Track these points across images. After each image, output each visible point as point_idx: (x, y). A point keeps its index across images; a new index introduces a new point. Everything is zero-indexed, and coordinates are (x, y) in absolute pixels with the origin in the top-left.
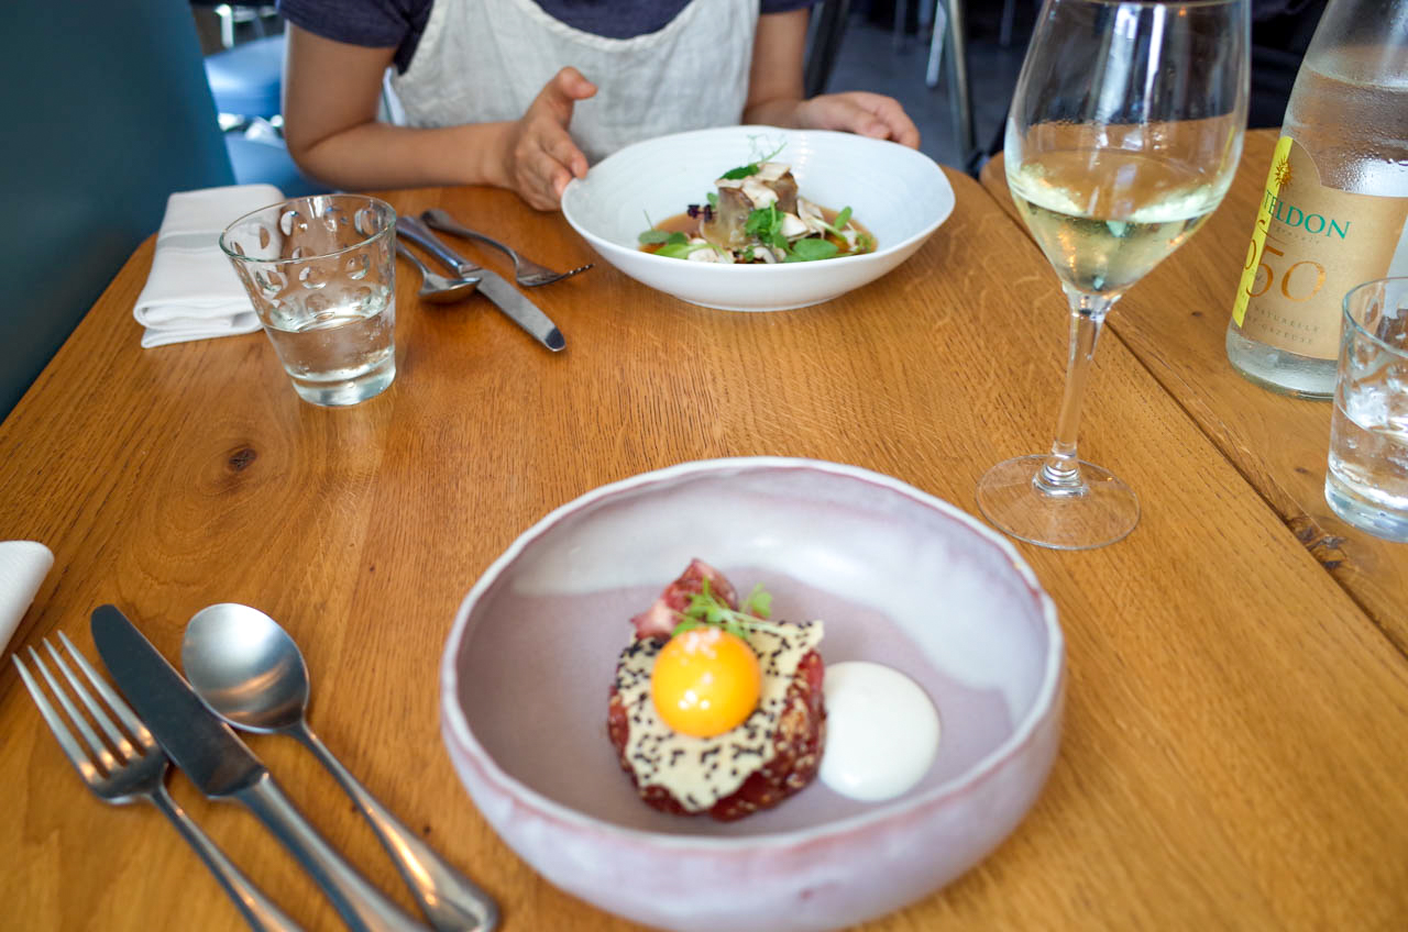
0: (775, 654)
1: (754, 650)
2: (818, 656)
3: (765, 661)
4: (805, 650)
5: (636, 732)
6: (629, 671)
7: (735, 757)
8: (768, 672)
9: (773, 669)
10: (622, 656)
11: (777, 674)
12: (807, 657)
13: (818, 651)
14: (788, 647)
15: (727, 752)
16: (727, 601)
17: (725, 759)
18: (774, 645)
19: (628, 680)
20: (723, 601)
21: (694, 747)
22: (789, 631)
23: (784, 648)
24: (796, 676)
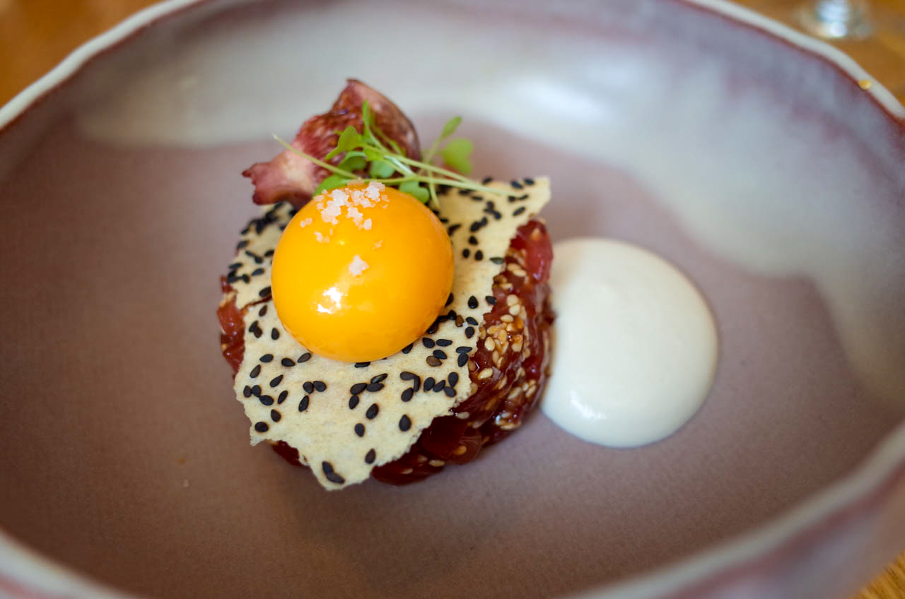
0: (476, 227)
1: (444, 221)
2: (543, 230)
3: (461, 237)
4: (523, 220)
5: (253, 349)
6: (249, 254)
7: (407, 396)
8: (466, 254)
9: (473, 249)
10: (245, 232)
11: (479, 256)
12: (525, 230)
13: (542, 221)
14: (498, 216)
15: (395, 387)
16: (402, 144)
17: (390, 399)
18: (475, 212)
19: (249, 267)
20: (394, 144)
21: (341, 377)
22: (498, 192)
23: (490, 218)
24: (509, 260)
